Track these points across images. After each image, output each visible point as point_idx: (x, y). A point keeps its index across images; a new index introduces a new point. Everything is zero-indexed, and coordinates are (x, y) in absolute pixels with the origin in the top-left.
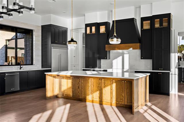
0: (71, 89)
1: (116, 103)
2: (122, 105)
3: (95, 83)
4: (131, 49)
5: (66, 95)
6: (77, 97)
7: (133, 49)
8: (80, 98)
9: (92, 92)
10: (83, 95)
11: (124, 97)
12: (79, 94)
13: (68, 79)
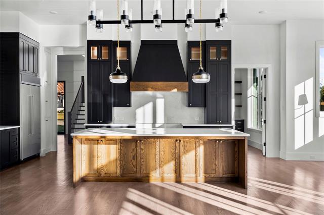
0: (119, 162)
1: (205, 177)
2: (214, 179)
3: (167, 148)
4: (175, 90)
5: (105, 173)
6: (130, 175)
7: (178, 91)
8: (137, 176)
9: (163, 164)
10: (144, 170)
11: (218, 166)
12: (135, 169)
13: (109, 144)
